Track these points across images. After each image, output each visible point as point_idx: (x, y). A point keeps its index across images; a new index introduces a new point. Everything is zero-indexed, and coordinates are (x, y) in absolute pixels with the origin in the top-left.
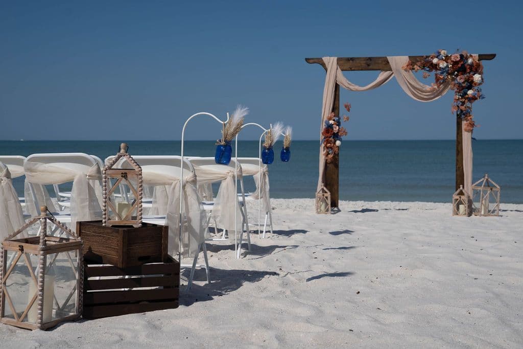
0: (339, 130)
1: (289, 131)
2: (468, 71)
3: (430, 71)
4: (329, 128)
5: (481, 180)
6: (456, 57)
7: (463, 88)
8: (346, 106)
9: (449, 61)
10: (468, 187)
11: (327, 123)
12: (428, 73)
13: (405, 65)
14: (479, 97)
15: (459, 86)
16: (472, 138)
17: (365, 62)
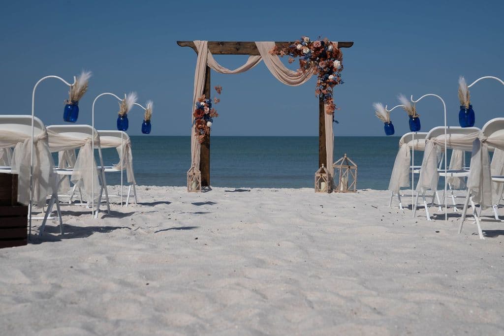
0: (209, 111)
1: (150, 105)
2: (329, 57)
3: (295, 56)
4: (200, 109)
5: (341, 159)
6: (317, 43)
7: (325, 73)
8: (216, 89)
9: (312, 47)
10: (330, 165)
11: (198, 105)
12: (293, 59)
13: (272, 50)
14: (339, 82)
15: (321, 71)
16: (333, 121)
17: (234, 46)
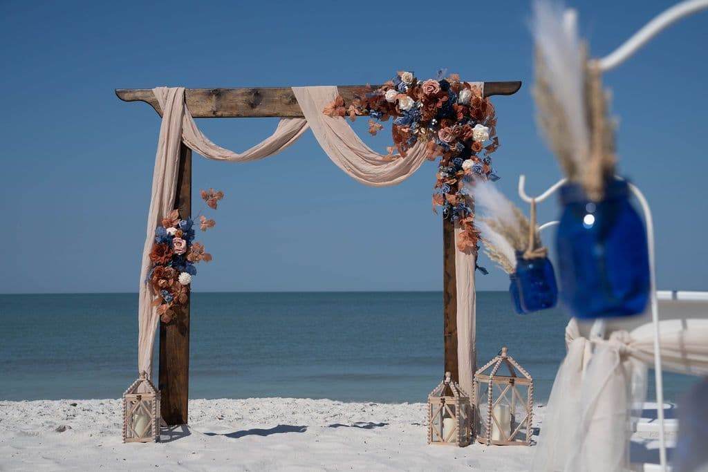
0: (188, 248)
2: (461, 117)
3: (381, 117)
4: (163, 245)
5: (494, 361)
6: (430, 85)
7: (453, 155)
8: (206, 197)
9: (420, 96)
10: (467, 376)
11: (160, 234)
12: (378, 124)
13: (330, 106)
14: (488, 175)
15: (444, 152)
16: (476, 267)
17: (244, 98)
